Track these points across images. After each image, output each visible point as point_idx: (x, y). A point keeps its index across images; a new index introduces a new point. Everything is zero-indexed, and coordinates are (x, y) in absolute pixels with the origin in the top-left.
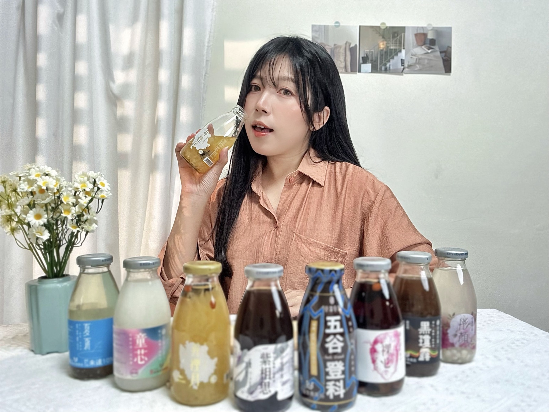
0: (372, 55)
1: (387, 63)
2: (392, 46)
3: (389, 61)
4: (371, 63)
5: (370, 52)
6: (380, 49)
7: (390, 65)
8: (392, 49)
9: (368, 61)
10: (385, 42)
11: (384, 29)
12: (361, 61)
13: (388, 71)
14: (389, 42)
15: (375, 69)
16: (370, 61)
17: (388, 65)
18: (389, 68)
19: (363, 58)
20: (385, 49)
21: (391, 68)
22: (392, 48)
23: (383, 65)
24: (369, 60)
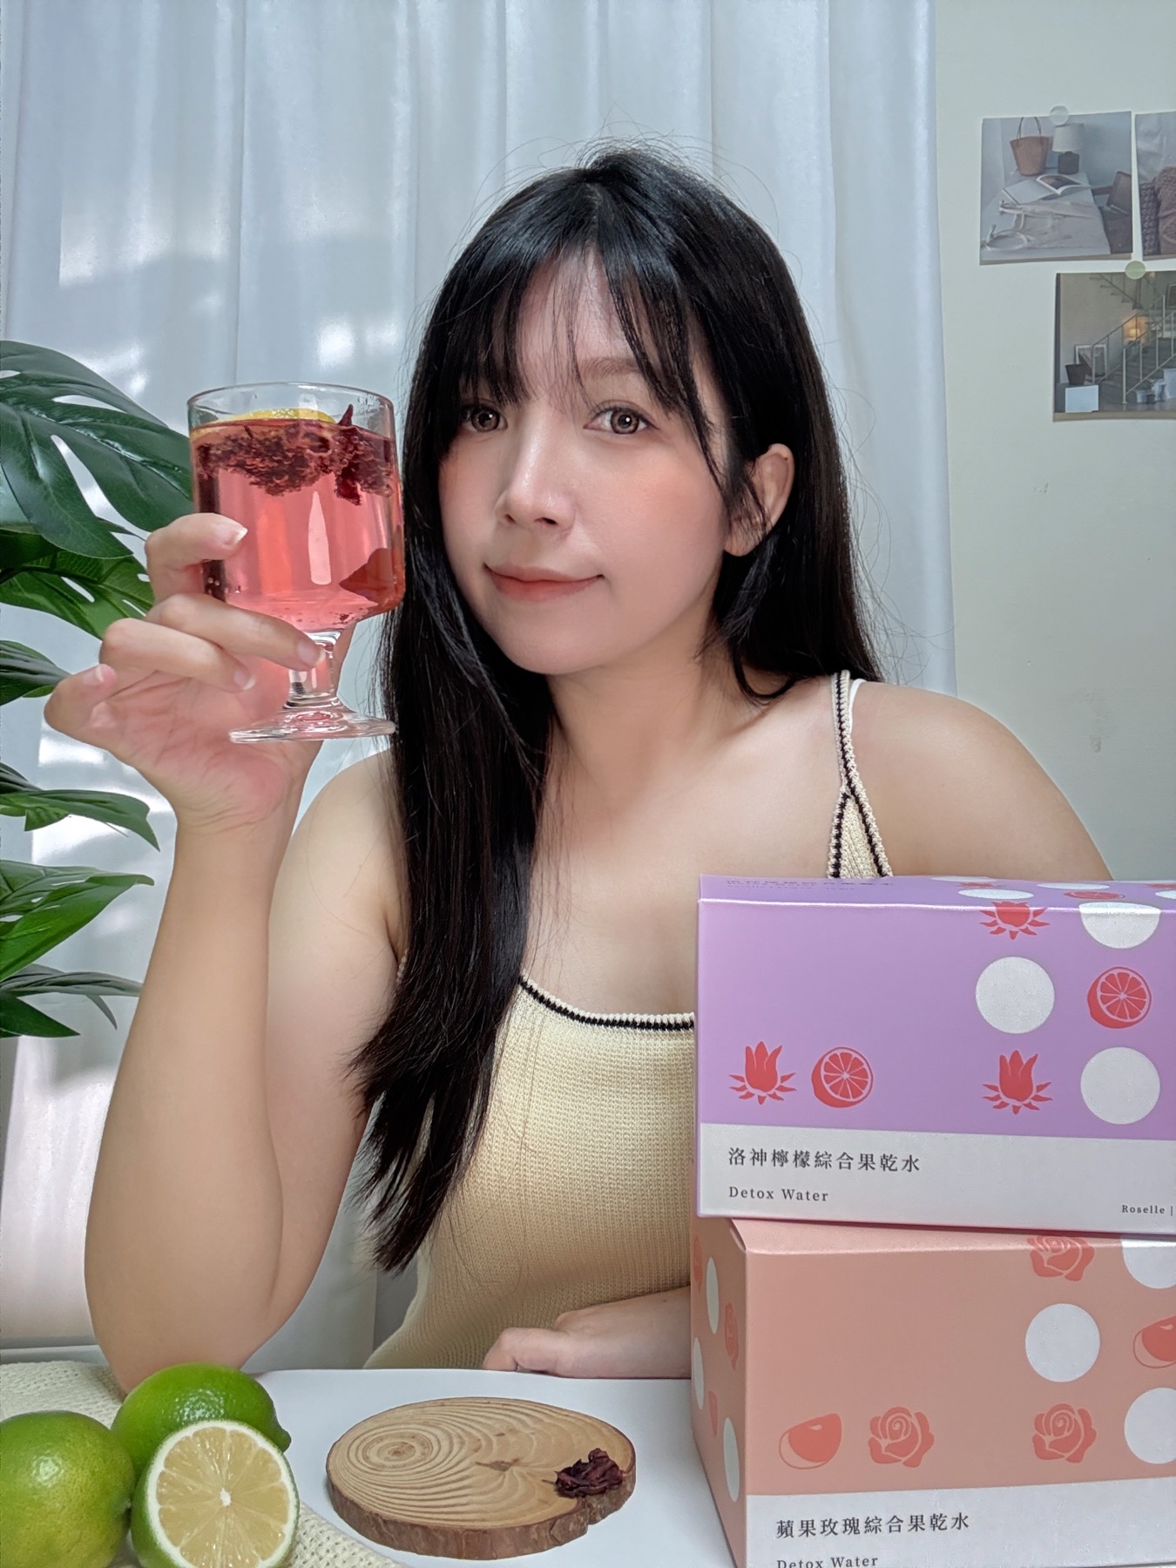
0: (1100, 360)
1: (1152, 381)
2: (1170, 329)
3: (1160, 376)
4: (1096, 383)
5: (1092, 350)
6: (1127, 340)
7: (1163, 387)
8: (1169, 339)
9: (1087, 377)
10: (1143, 320)
11: (1140, 280)
12: (1064, 379)
13: (1157, 406)
14: (1158, 319)
15: (1111, 404)
16: (1094, 378)
17: (1156, 389)
18: (1162, 394)
19: (1068, 367)
20: (1143, 341)
21: (1168, 396)
22: (1167, 334)
23: (1138, 388)
24: (1091, 375)
